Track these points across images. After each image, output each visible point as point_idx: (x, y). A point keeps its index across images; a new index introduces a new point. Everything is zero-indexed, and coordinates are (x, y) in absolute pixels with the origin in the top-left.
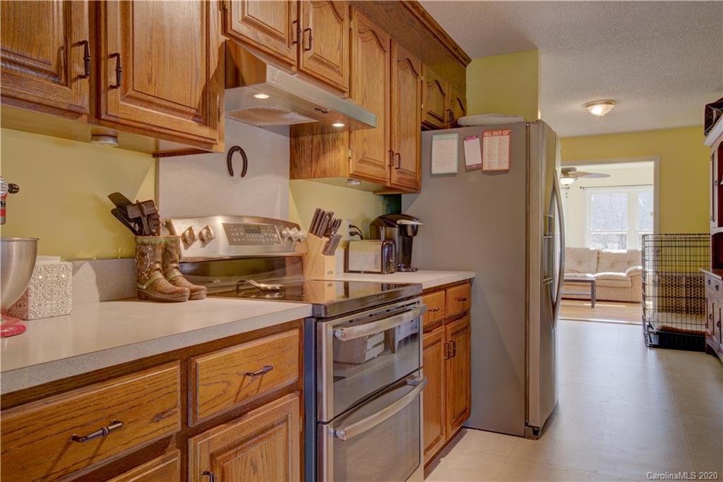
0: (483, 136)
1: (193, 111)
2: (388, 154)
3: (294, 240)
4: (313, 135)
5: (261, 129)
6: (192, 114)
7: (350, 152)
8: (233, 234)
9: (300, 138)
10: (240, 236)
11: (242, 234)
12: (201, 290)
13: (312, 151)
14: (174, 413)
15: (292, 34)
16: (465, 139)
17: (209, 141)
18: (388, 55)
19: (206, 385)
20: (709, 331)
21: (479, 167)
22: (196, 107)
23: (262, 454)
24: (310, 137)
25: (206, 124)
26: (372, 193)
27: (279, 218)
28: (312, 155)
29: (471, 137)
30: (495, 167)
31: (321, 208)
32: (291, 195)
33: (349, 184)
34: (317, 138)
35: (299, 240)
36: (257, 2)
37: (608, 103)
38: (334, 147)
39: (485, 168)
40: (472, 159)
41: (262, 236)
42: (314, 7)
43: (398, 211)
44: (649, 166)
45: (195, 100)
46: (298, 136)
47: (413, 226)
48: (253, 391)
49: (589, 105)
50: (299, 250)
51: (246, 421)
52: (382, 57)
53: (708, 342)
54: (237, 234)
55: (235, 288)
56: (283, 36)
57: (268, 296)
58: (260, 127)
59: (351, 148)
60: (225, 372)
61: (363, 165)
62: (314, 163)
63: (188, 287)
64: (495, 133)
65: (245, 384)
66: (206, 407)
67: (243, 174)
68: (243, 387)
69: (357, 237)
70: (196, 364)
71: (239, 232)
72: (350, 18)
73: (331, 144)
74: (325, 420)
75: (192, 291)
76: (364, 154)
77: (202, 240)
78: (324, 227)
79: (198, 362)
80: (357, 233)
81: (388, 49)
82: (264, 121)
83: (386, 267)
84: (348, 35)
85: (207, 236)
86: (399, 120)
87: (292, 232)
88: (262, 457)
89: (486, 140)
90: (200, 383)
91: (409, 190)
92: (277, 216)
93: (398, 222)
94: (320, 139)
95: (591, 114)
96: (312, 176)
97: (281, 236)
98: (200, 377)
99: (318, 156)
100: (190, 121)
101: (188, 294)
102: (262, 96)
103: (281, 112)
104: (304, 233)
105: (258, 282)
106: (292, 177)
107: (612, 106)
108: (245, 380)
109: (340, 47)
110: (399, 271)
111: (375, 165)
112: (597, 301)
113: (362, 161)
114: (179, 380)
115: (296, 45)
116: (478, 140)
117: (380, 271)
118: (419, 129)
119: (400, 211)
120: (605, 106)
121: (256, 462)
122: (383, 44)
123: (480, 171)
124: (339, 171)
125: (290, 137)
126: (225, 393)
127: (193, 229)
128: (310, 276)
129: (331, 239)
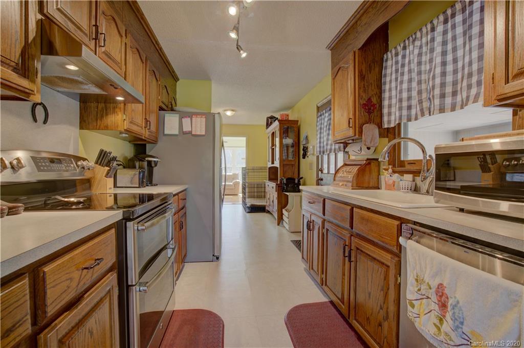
0: (192, 117)
1: (13, 64)
2: (144, 120)
3: (86, 168)
4: (98, 103)
5: (59, 94)
6: (11, 66)
7: (125, 116)
8: (40, 164)
9: (88, 104)
10: (46, 166)
11: (47, 164)
12: (19, 207)
13: (97, 113)
14: (25, 321)
15: (92, 33)
16: (183, 118)
17: (27, 91)
18: (144, 65)
19: (53, 287)
20: (267, 204)
21: (190, 132)
22: (16, 61)
23: (96, 321)
24: (96, 104)
25: (25, 77)
26: (128, 142)
27: (72, 154)
28: (97, 115)
29: (186, 117)
30: (198, 133)
31: (104, 149)
32: (80, 140)
33: (121, 136)
34: (101, 106)
35: (89, 169)
36: (67, 1)
37: (233, 111)
38: (114, 112)
39: (193, 133)
40: (187, 128)
41: (63, 166)
42: (106, 22)
43: (144, 152)
44: (244, 139)
45: (15, 56)
46: (86, 102)
47: (155, 161)
48: (89, 279)
49: (225, 111)
50: (87, 175)
51: (85, 303)
52: (142, 65)
53: (267, 208)
54: (43, 164)
55: (43, 202)
56: (86, 32)
57: (74, 207)
58: (58, 91)
59: (126, 113)
60: (68, 272)
61: (131, 125)
62: (99, 121)
63: (6, 206)
64: (198, 116)
65: (82, 276)
66: (54, 304)
67: (45, 122)
68: (81, 279)
69: (121, 167)
70: (44, 272)
71: (45, 163)
72: (126, 36)
73: (112, 110)
74: (134, 284)
75: (10, 208)
76: (133, 118)
77: (13, 167)
78: (106, 161)
79: (46, 270)
80: (121, 165)
81: (144, 61)
82: (65, 87)
83: (141, 184)
84: (124, 46)
85: (18, 166)
86: (149, 103)
87: (85, 163)
88: (96, 323)
89: (194, 119)
90: (48, 287)
91: (153, 142)
92: (71, 152)
93: (146, 159)
94: (104, 106)
95: (227, 115)
96: (97, 128)
97: (77, 166)
98: (48, 282)
99: (102, 117)
100: (10, 71)
101: (6, 211)
102: (72, 68)
103: (81, 83)
104: (92, 164)
105: (63, 197)
106: (81, 128)
107: (234, 112)
108: (83, 273)
109: (120, 52)
110: (147, 186)
111: (138, 126)
112: (226, 195)
113: (131, 122)
114: (28, 291)
115: (94, 40)
116: (189, 119)
117: (138, 186)
118: (158, 109)
119: (146, 153)
120: (232, 112)
121: (92, 329)
122: (143, 58)
123: (190, 135)
124: (117, 126)
125: (80, 102)
126: (69, 287)
127: (4, 159)
128: (96, 191)
129: (111, 168)
